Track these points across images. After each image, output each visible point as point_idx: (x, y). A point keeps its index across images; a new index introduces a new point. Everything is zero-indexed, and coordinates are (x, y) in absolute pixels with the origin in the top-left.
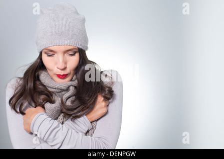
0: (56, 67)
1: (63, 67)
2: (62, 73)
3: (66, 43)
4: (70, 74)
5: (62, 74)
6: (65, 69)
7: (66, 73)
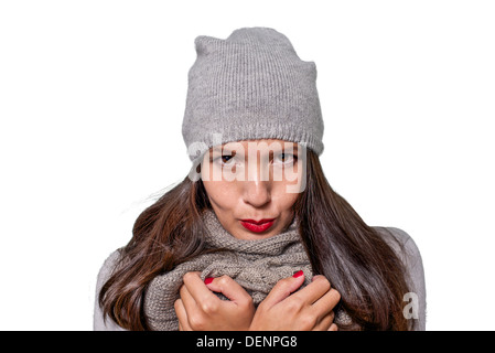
0: (241, 201)
1: (262, 201)
2: (259, 216)
3: (272, 132)
4: (279, 217)
5: (258, 219)
6: (266, 205)
7: (268, 217)
